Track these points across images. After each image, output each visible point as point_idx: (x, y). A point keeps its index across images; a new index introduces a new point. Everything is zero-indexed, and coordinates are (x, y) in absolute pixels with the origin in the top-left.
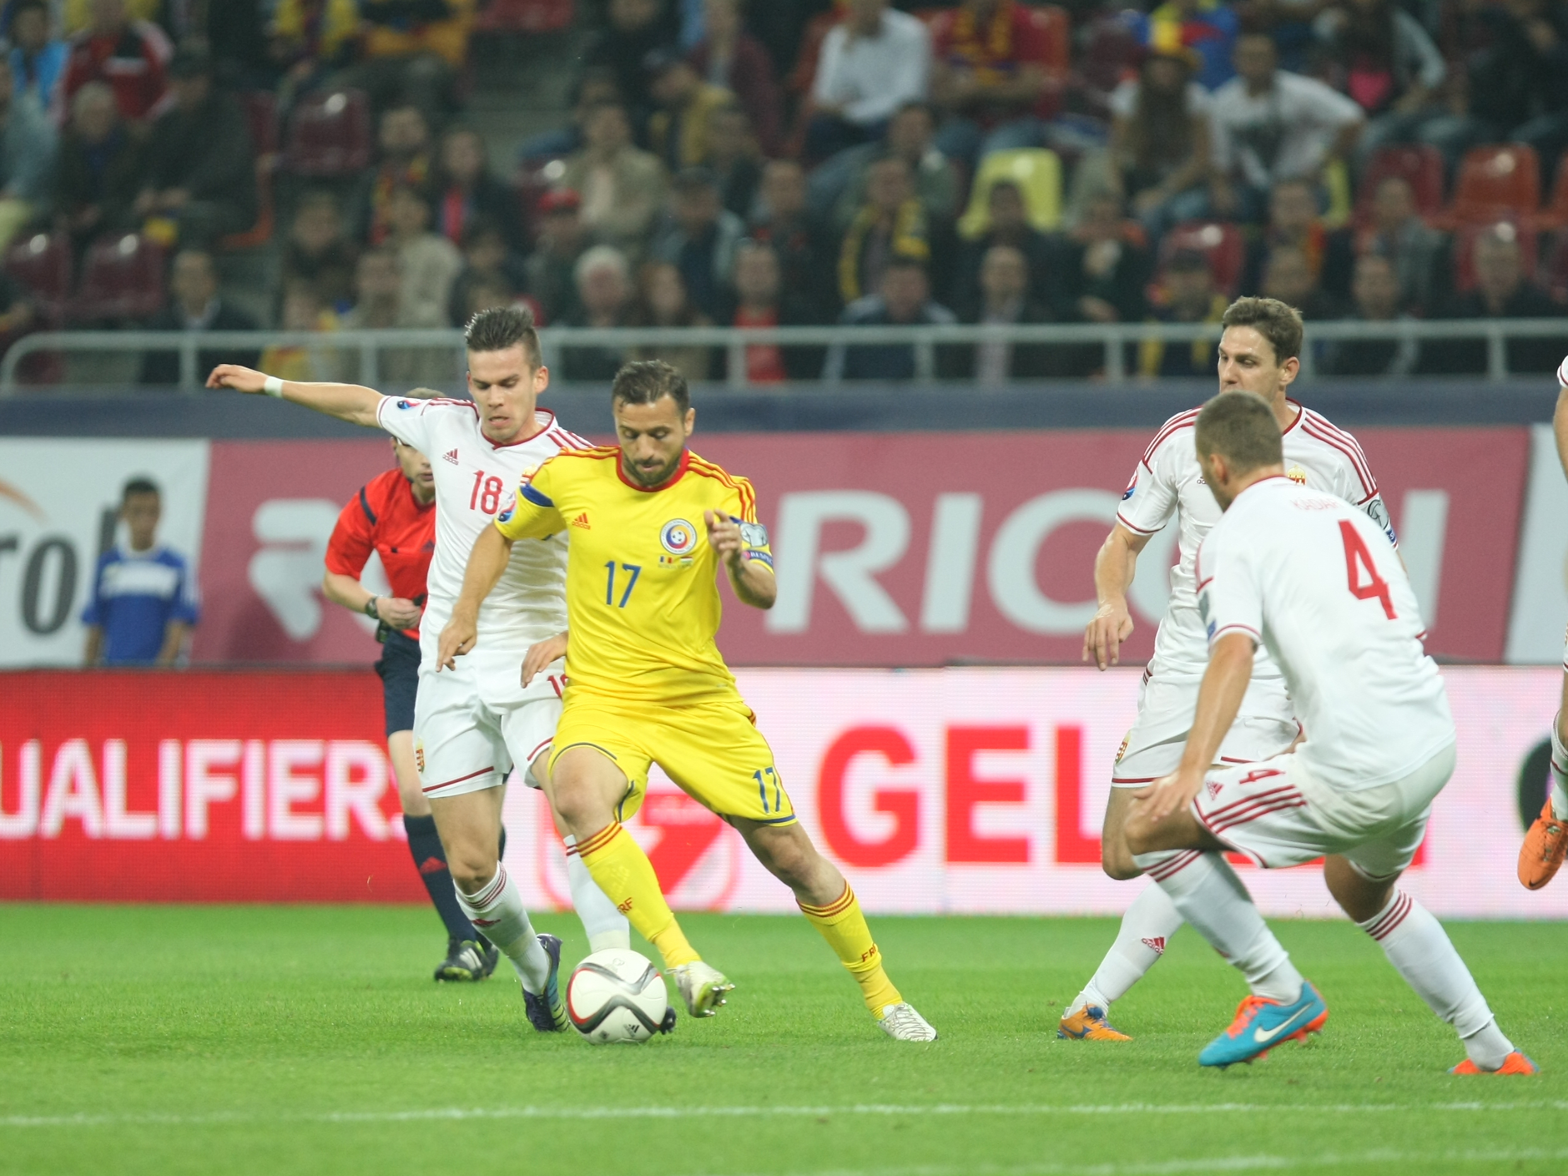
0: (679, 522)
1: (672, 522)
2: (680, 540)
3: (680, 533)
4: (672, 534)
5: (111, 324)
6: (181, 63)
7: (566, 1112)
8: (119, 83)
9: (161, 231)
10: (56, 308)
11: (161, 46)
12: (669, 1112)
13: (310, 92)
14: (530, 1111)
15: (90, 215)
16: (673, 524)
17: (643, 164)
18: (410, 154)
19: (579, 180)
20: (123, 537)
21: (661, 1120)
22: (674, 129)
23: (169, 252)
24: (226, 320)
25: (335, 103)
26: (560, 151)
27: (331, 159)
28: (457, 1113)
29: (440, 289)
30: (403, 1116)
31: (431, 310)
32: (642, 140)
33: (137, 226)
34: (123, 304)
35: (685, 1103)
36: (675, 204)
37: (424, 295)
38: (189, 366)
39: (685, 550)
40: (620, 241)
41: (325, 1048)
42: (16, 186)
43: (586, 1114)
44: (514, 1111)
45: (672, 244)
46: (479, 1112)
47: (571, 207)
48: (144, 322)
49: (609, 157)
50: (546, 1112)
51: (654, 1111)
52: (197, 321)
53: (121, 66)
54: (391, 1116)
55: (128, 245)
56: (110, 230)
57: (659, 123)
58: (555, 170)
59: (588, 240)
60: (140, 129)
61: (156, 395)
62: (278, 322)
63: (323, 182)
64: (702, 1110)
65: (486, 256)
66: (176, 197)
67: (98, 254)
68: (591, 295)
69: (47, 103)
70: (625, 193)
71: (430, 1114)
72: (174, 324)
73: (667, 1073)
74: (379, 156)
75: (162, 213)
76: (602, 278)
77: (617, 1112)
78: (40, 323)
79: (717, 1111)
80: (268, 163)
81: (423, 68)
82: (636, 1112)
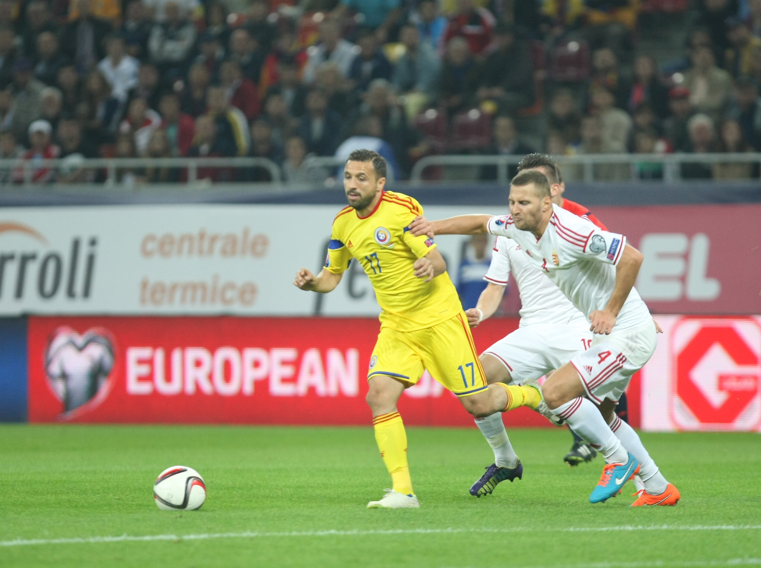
0: (380, 229)
1: (377, 229)
2: (383, 237)
3: (382, 234)
4: (379, 235)
5: (465, 152)
6: (500, 28)
7: (682, 528)
8: (469, 37)
9: (489, 107)
10: (439, 144)
11: (489, 19)
12: (732, 527)
13: (561, 42)
14: (665, 527)
15: (456, 100)
16: (378, 230)
17: (721, 75)
18: (607, 70)
19: (690, 83)
20: (471, 253)
21: (727, 531)
22: (737, 58)
23: (494, 116)
24: (521, 150)
25: (573, 46)
26: (681, 69)
27: (572, 73)
28: (630, 528)
29: (622, 135)
30: (604, 529)
31: (618, 144)
32: (721, 63)
33: (476, 105)
34: (472, 142)
35: (739, 524)
36: (736, 95)
37: (615, 138)
38: (503, 172)
39: (387, 241)
40: (708, 111)
41: (567, 496)
42: (421, 86)
43: (692, 529)
44: (657, 527)
45: (735, 112)
46: (640, 527)
47: (685, 96)
48: (481, 151)
49: (704, 71)
50: (672, 527)
51: (724, 527)
52: (506, 150)
53: (472, 29)
54: (599, 529)
55: (474, 114)
56: (465, 107)
57: (730, 54)
58: (678, 78)
59: (693, 111)
60: (480, 58)
61: (487, 186)
62: (545, 150)
63: (568, 84)
64: (747, 527)
65: (644, 119)
66: (497, 92)
67: (460, 119)
68: (695, 137)
69: (435, 46)
70: (712, 88)
71: (617, 528)
72: (495, 151)
73: (731, 509)
74: (594, 72)
75: (490, 98)
76: (701, 129)
77: (706, 527)
78: (433, 152)
79: (754, 527)
80: (541, 75)
81: (615, 30)
82: (715, 527)
